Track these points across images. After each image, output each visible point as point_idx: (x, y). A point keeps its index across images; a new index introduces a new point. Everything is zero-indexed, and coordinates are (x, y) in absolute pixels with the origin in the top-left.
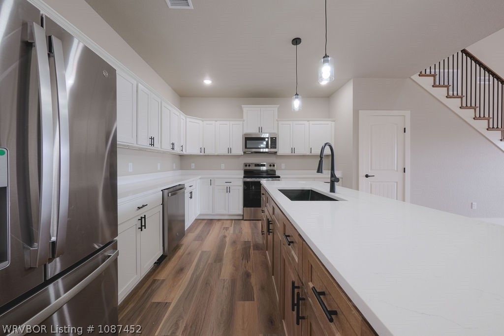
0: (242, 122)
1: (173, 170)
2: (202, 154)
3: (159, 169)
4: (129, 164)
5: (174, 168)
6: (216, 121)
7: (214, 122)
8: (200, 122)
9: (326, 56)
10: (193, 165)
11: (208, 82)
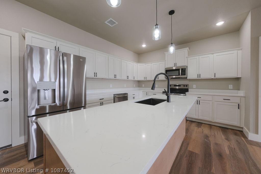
0: (164, 62)
1: (134, 87)
2: (145, 80)
3: (125, 87)
4: (111, 85)
5: (135, 86)
6: (151, 63)
7: (150, 64)
8: (144, 65)
9: (157, 25)
10: (143, 86)
11: (144, 46)
